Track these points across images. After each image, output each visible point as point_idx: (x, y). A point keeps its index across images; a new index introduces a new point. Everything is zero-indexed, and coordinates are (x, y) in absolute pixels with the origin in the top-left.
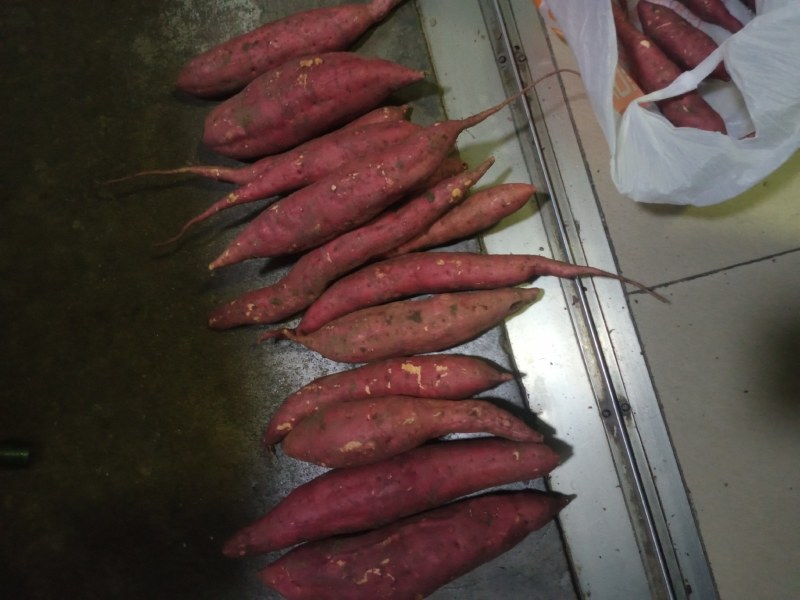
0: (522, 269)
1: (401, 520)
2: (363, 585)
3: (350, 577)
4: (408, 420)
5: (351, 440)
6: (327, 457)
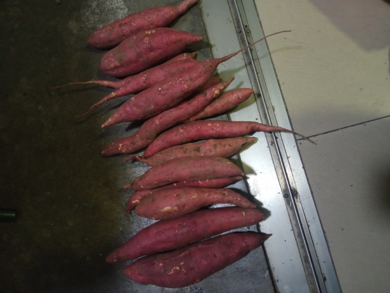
0: (247, 128)
1: (189, 245)
2: (171, 274)
3: (165, 271)
4: (193, 197)
5: (166, 206)
6: (156, 214)
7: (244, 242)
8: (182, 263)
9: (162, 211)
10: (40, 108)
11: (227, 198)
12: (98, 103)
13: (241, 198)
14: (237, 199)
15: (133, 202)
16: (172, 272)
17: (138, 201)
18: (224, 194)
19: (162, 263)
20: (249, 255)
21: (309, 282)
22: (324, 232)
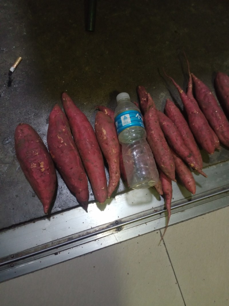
0: (167, 190)
2: (57, 137)
3: (59, 133)
4: (113, 150)
5: (106, 131)
6: (99, 124)
7: (82, 190)
8: (66, 144)
9: (103, 128)
10: (167, 43)
11: (114, 175)
12: (174, 82)
13: (115, 185)
14: (113, 182)
15: (106, 110)
16: (59, 138)
17: (107, 113)
18: (116, 173)
19: (65, 131)
20: (72, 195)
22: (91, 253)
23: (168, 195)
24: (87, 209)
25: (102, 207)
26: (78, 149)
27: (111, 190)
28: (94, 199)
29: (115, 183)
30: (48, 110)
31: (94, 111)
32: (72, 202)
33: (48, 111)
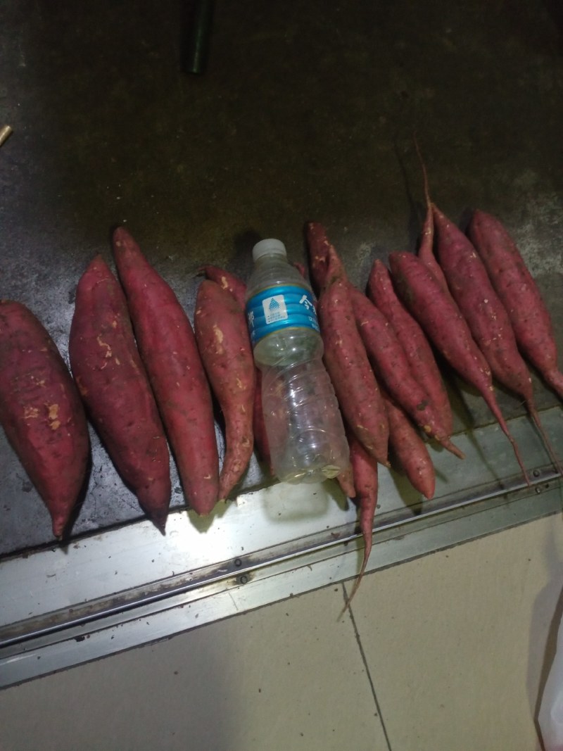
0: (366, 486)
2: (97, 342)
3: (103, 332)
4: (240, 382)
5: (224, 333)
6: (207, 315)
7: (154, 479)
8: (118, 362)
9: (215, 326)
10: (383, 120)
11: (237, 445)
13: (238, 471)
14: (235, 464)
15: (224, 279)
16: (101, 344)
17: (226, 286)
18: (244, 441)
19: (117, 326)
20: (127, 491)
21: (74, 608)
22: (170, 637)
23: (367, 500)
24: (164, 527)
25: (201, 523)
26: (149, 374)
27: (228, 481)
28: (182, 503)
29: (240, 465)
30: (73, 268)
31: (194, 278)
32: (128, 507)
33: (75, 270)
